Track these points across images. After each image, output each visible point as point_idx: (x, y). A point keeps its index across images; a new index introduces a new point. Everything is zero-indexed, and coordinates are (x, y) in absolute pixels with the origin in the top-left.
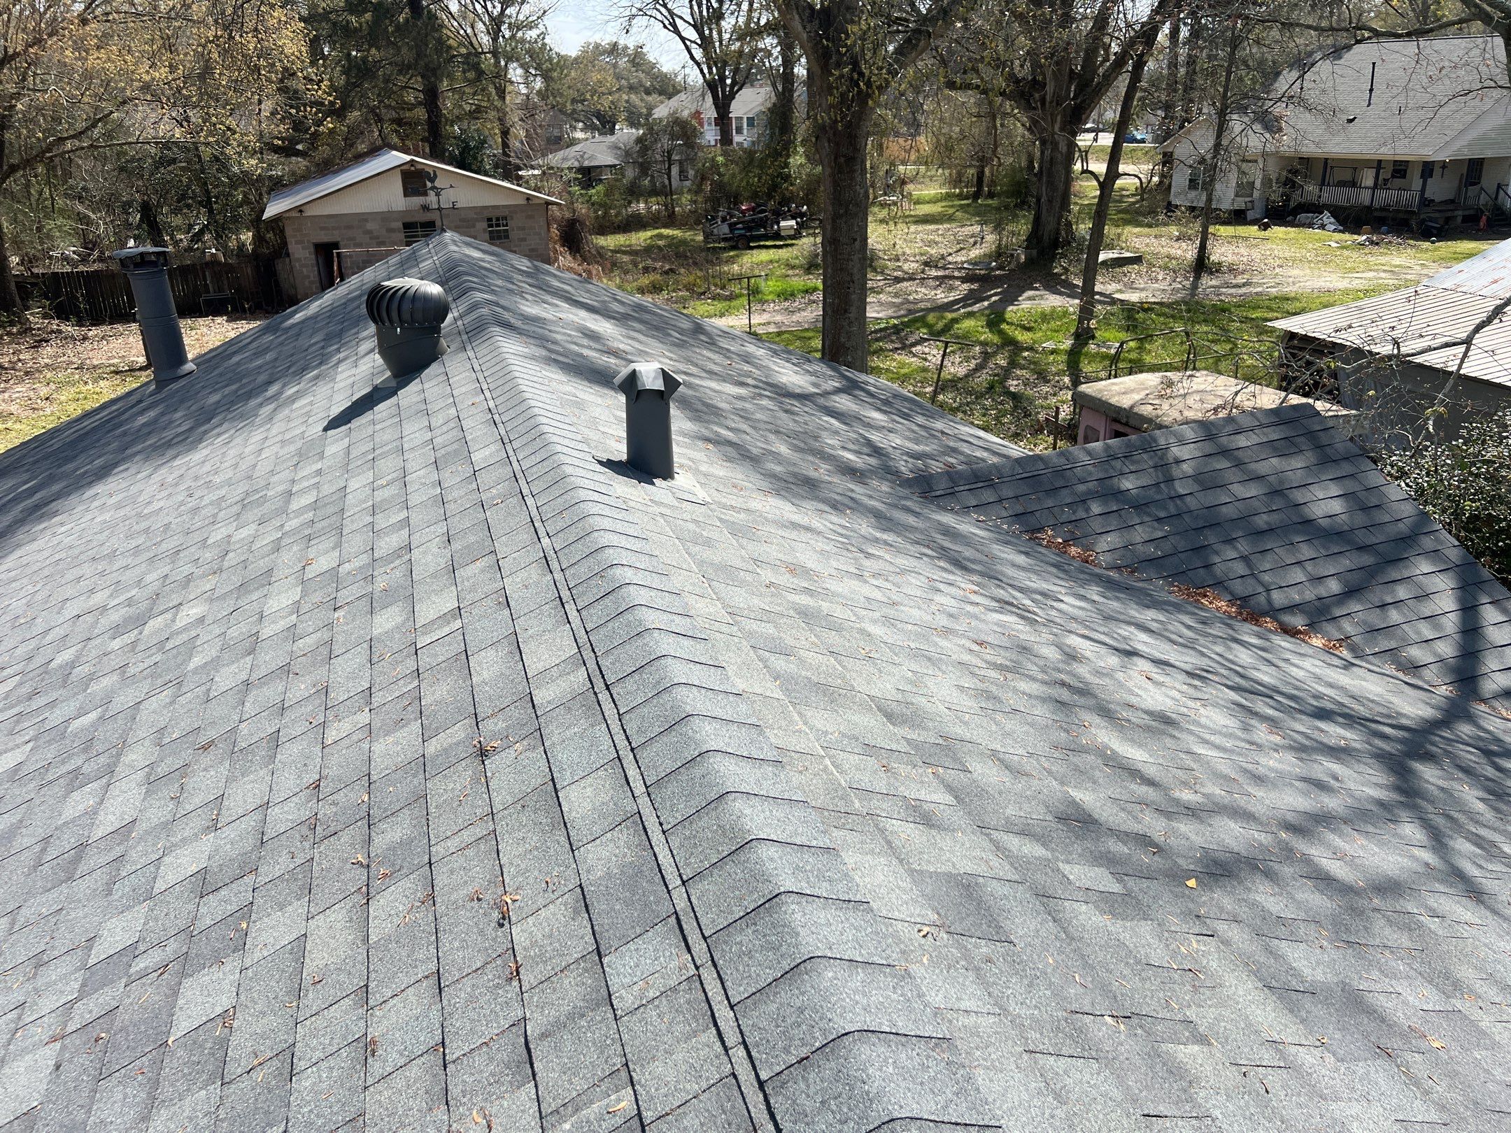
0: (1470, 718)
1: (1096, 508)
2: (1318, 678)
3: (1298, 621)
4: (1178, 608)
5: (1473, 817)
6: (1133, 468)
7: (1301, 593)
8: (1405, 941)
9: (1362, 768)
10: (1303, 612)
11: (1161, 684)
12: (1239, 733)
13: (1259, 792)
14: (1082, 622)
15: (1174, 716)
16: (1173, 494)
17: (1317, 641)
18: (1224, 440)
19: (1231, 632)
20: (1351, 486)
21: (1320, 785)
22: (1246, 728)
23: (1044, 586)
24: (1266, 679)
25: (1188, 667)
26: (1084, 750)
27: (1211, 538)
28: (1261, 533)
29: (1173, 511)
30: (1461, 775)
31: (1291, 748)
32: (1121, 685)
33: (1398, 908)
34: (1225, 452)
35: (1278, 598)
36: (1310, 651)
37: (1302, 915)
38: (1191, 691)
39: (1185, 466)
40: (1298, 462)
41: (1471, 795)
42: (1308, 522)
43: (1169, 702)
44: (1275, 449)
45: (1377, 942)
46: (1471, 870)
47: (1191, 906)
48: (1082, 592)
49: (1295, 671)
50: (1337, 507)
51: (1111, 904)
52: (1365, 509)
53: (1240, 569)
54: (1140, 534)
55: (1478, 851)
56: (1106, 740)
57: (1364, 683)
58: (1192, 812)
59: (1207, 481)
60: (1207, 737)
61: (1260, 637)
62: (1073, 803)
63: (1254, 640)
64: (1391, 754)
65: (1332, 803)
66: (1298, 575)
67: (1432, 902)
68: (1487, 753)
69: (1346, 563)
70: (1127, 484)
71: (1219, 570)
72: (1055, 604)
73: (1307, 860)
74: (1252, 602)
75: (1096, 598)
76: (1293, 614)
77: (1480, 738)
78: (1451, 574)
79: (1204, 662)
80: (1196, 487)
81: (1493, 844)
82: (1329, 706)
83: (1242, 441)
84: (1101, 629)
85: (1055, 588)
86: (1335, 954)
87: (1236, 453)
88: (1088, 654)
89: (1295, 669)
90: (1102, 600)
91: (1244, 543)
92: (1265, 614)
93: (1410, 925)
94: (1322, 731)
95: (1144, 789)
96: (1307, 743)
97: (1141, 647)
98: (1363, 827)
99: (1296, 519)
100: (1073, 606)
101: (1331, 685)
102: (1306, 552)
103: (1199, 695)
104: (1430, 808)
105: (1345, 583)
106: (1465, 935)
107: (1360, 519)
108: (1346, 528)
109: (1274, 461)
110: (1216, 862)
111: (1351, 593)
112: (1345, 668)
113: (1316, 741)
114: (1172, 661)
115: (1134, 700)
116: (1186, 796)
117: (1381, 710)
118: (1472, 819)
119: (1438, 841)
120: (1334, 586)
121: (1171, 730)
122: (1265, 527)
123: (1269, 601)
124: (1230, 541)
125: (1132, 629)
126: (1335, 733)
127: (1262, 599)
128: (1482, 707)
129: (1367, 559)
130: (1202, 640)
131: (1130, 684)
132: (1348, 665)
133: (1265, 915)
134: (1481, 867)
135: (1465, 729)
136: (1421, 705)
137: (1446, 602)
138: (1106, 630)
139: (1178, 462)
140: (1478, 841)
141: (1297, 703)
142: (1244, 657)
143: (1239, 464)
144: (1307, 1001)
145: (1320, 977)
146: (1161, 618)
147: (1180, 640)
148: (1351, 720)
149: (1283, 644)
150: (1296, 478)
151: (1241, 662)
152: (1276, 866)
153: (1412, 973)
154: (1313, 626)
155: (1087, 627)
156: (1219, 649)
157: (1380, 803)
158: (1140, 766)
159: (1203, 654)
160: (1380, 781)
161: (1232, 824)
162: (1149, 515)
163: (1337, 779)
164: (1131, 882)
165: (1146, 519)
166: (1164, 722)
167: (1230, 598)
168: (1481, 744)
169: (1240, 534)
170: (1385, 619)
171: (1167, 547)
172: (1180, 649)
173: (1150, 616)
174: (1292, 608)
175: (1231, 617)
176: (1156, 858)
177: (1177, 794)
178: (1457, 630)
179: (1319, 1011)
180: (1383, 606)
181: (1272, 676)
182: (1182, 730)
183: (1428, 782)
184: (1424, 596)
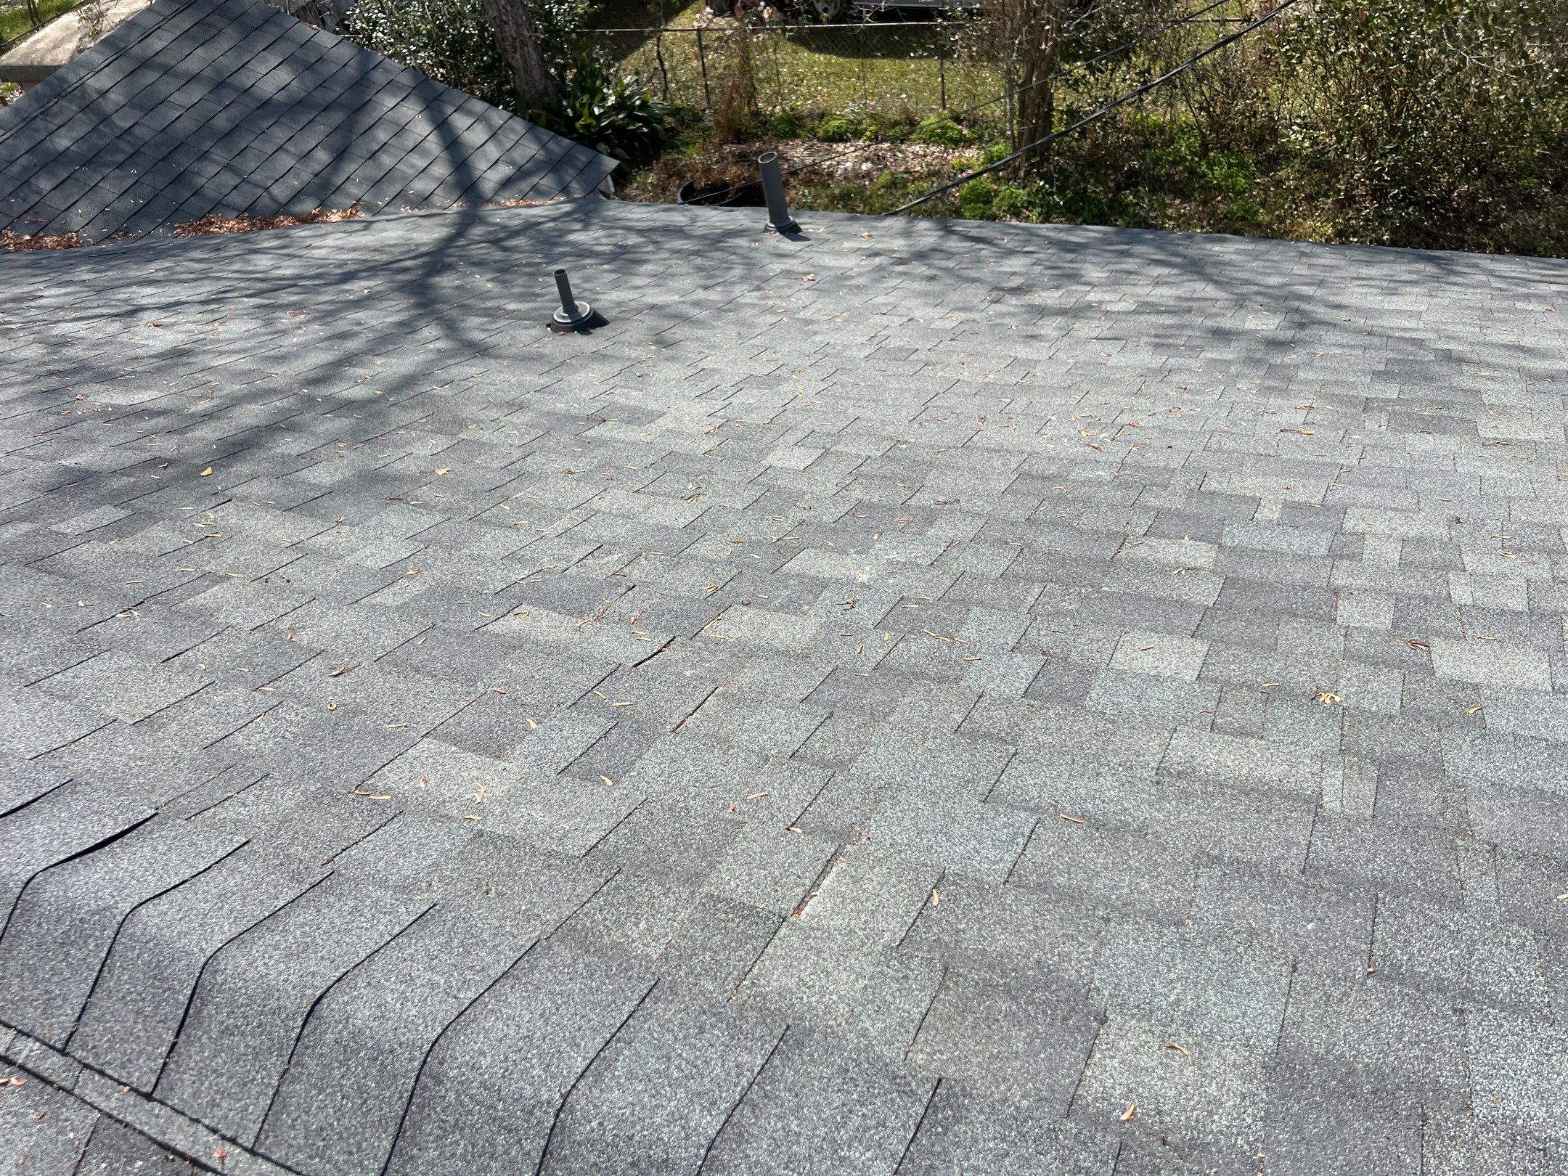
0: (482, 221)
1: (45, 184)
2: (340, 249)
3: (309, 206)
4: (185, 247)
5: (484, 296)
6: (59, 121)
7: (297, 176)
8: (418, 414)
9: (385, 304)
10: (308, 195)
11: (174, 324)
12: (263, 330)
13: (281, 369)
14: (71, 307)
15: (188, 346)
16: (119, 133)
17: (335, 217)
18: (137, 50)
19: (248, 246)
20: (286, 48)
21: (344, 336)
22: (268, 322)
23: (17, 291)
24: (288, 272)
25: (202, 298)
26: (81, 420)
27: (182, 162)
28: (227, 136)
29: (130, 150)
30: (474, 269)
31: (315, 319)
32: (123, 345)
33: (412, 394)
34: (145, 64)
35: (280, 192)
36: (330, 228)
37: (322, 442)
38: (209, 317)
39: (113, 96)
40: (223, 44)
41: (482, 281)
42: (266, 104)
43: (181, 337)
44: (194, 39)
45: (393, 427)
46: (477, 336)
47: (208, 489)
48: (67, 277)
49: (317, 253)
50: (284, 76)
51: (116, 530)
52: (309, 67)
53: (230, 180)
54: (109, 191)
55: (486, 319)
56: (107, 400)
57: (384, 234)
58: (208, 416)
59: (146, 104)
60: (226, 348)
61: (277, 237)
62: (67, 470)
63: (274, 243)
64: (412, 281)
65: (352, 345)
66: (286, 161)
67: (443, 375)
68: (496, 242)
69: (321, 130)
70: (62, 142)
71: (210, 191)
72: (33, 304)
73: (327, 399)
74: (259, 208)
75: (86, 277)
76: (301, 201)
77: (490, 233)
78: (412, 99)
79: (220, 285)
80: (138, 114)
81: (499, 308)
82: (352, 267)
83: (156, 43)
84: (95, 304)
85: (31, 288)
86: (353, 455)
87: (157, 59)
88: (82, 333)
89: (317, 251)
90: (92, 276)
91: (219, 152)
92: (276, 214)
93: (424, 401)
94: (347, 291)
95: (154, 421)
96: (331, 307)
97: (143, 302)
98: (383, 350)
99: (253, 105)
100: (58, 296)
101: (354, 250)
102: (280, 134)
103: (217, 316)
104: (446, 307)
105: (330, 148)
106: (471, 385)
107: (311, 80)
108: (303, 94)
109: (199, 52)
110: (234, 444)
111: (341, 155)
112: (366, 228)
113: (342, 302)
114: (184, 299)
115: (140, 352)
116: (203, 405)
117: (402, 249)
118: (481, 299)
119: (451, 328)
120: (323, 157)
121: (184, 359)
122: (229, 126)
123: (274, 199)
124: (204, 156)
125: (135, 288)
126: (360, 287)
127: (266, 200)
128: (490, 206)
129: (337, 117)
130: (216, 266)
131: (136, 340)
132: (368, 225)
133: (285, 460)
134: (487, 330)
135: (477, 231)
136: (437, 229)
137: (421, 128)
138: (101, 303)
139: (103, 94)
140: (487, 313)
141: (322, 278)
142: (263, 262)
143: (167, 71)
144: (326, 501)
145: (338, 477)
146: (167, 264)
147: (192, 276)
148: (372, 270)
149: (303, 234)
150: (230, 63)
151: (261, 268)
152: (297, 418)
153: (424, 434)
154: (325, 205)
155: (77, 310)
156: (235, 267)
157: (401, 324)
158: (149, 405)
159: (219, 279)
160: (402, 306)
161: (252, 407)
162: (107, 165)
163: (360, 324)
164: (138, 503)
165: (106, 171)
166: (178, 355)
167: (235, 214)
168: (491, 237)
169: (209, 144)
170: (380, 165)
171: (146, 190)
172: (192, 284)
173: (152, 269)
174: (297, 196)
175: (246, 233)
176: (169, 470)
177: (193, 409)
178: (441, 148)
179: (338, 501)
180: (373, 156)
181: (294, 267)
182: (198, 354)
183: (445, 288)
184: (401, 130)
